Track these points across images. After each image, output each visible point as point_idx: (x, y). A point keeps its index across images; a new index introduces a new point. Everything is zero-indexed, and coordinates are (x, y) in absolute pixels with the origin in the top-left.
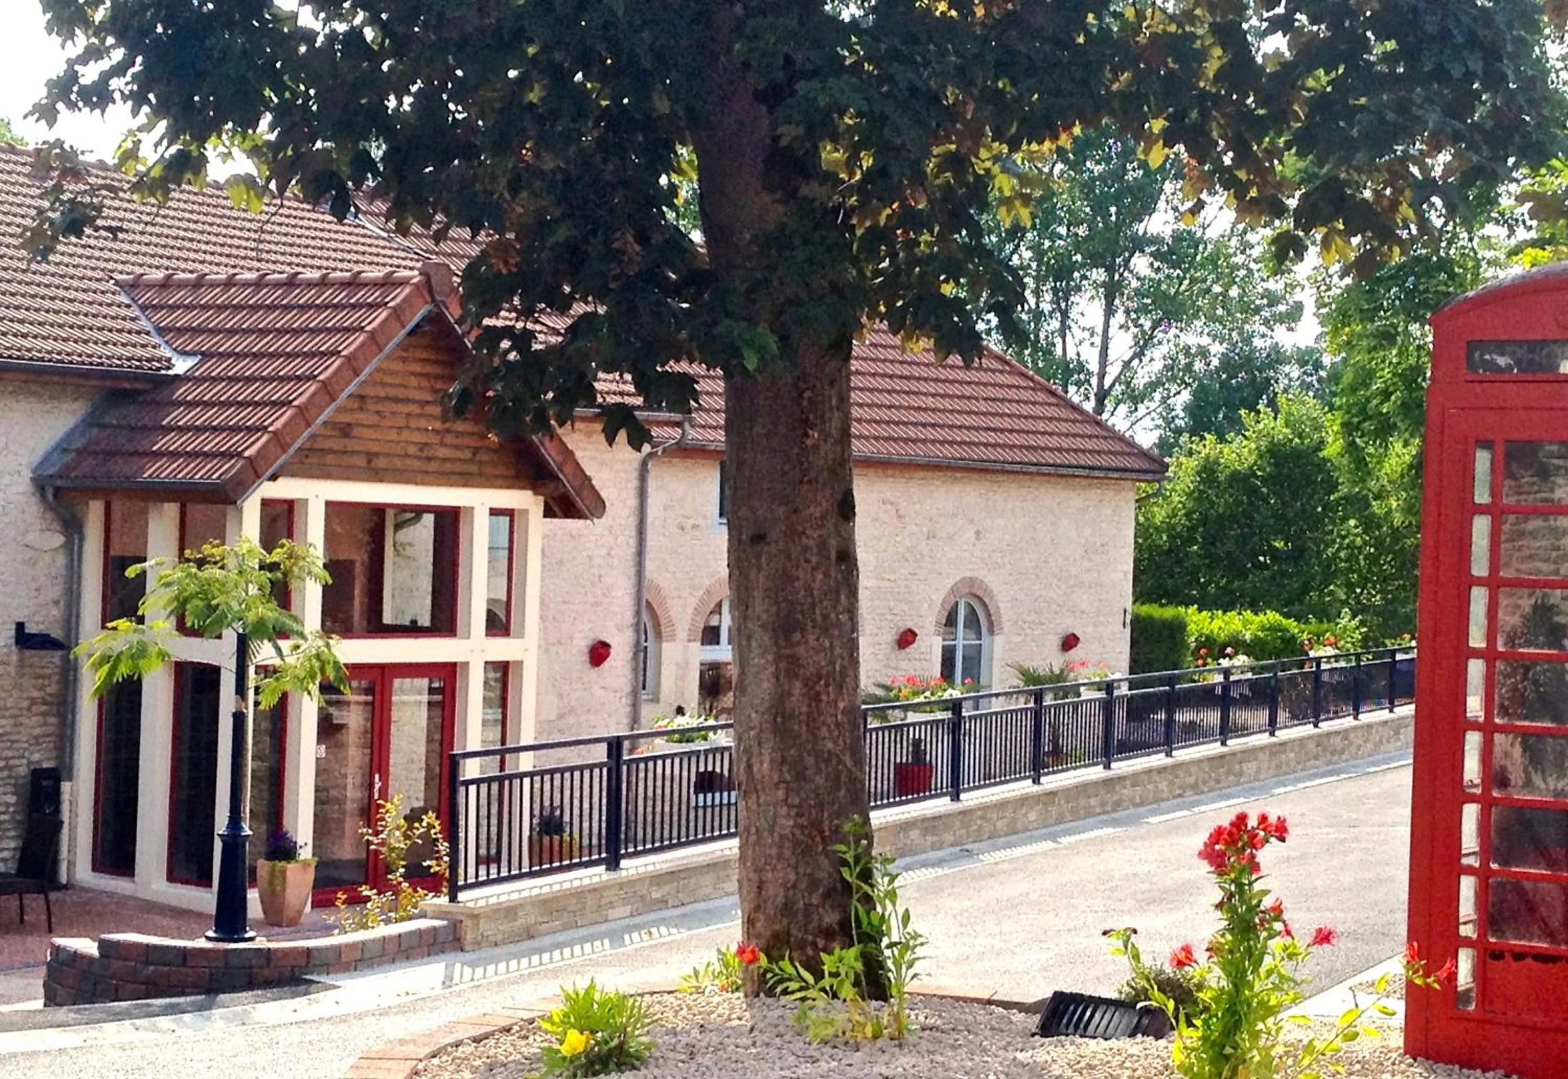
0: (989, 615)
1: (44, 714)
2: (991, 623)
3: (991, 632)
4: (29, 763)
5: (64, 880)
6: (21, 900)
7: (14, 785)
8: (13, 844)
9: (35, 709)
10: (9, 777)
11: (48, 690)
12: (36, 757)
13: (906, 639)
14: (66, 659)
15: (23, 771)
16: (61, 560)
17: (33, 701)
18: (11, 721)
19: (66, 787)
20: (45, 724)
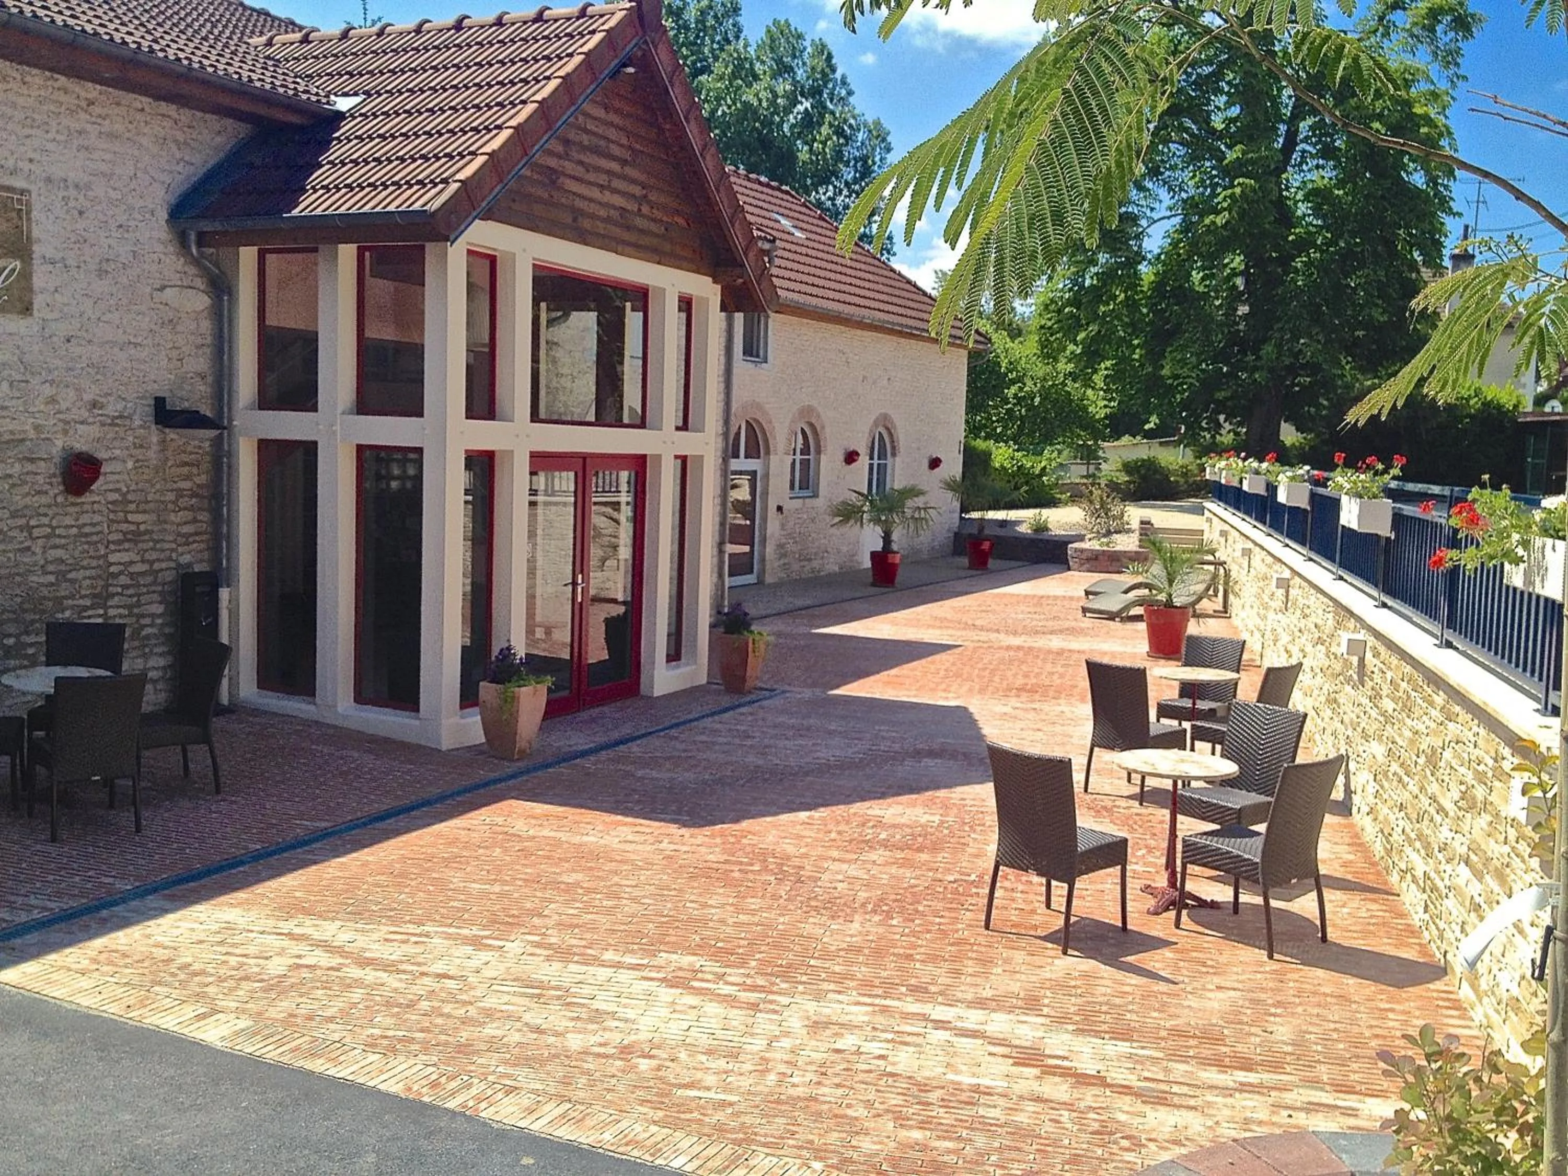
0: (892, 442)
1: (191, 508)
2: (893, 448)
3: (894, 455)
4: (179, 565)
5: (225, 700)
6: (184, 751)
7: (161, 593)
8: (162, 662)
9: (183, 502)
10: (154, 583)
11: (198, 480)
12: (185, 559)
13: (851, 457)
14: (217, 442)
15: (169, 576)
16: (206, 325)
17: (180, 493)
18: (154, 517)
19: (224, 594)
20: (195, 521)
